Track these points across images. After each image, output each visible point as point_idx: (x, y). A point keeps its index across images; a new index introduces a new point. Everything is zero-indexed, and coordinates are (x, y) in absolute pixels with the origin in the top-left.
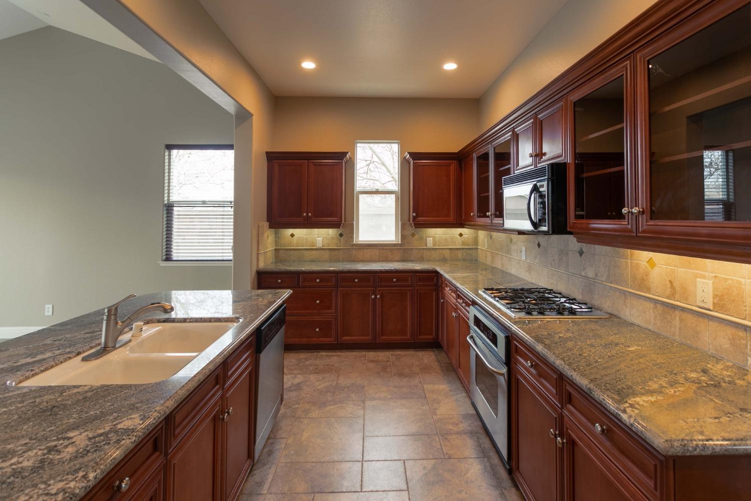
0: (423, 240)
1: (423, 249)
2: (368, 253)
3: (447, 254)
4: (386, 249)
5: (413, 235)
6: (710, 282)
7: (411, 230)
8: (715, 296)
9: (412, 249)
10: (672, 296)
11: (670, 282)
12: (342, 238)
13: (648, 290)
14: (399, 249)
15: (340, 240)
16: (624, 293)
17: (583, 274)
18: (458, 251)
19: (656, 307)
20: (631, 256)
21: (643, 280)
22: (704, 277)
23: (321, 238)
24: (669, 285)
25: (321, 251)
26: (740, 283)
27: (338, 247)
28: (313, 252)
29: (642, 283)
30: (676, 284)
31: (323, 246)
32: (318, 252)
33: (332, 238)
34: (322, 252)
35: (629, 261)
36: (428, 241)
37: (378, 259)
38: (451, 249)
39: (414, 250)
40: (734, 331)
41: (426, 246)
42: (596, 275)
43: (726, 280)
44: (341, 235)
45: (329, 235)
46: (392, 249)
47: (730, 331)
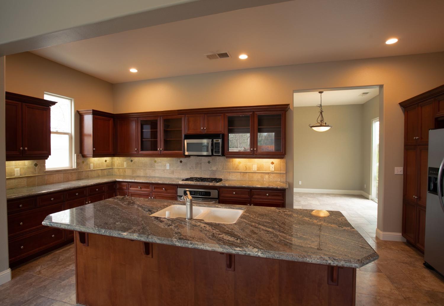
0: (88, 165)
1: (89, 171)
2: (56, 177)
3: (100, 172)
4: (68, 173)
5: (83, 162)
6: (256, 165)
7: (82, 159)
8: (257, 168)
9: (83, 171)
10: (246, 170)
11: (246, 167)
12: (37, 167)
13: (238, 170)
14: (76, 172)
15: (35, 169)
16: (230, 172)
17: (210, 169)
18: (105, 170)
19: (241, 174)
20: (232, 161)
21: (237, 167)
22: (255, 164)
23: (19, 169)
24: (245, 168)
25: (18, 179)
26: (263, 164)
27: (33, 174)
28: (12, 181)
29: (237, 168)
30: (247, 167)
31: (21, 175)
32: (16, 181)
33: (28, 168)
34: (20, 180)
35: (231, 163)
36: (91, 166)
37: (63, 180)
38: (102, 170)
39: (84, 172)
40: (261, 174)
41: (90, 169)
42: (217, 169)
43: (260, 164)
44: (36, 165)
45: (25, 165)
46: (72, 172)
47: (260, 174)
